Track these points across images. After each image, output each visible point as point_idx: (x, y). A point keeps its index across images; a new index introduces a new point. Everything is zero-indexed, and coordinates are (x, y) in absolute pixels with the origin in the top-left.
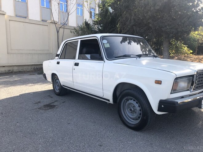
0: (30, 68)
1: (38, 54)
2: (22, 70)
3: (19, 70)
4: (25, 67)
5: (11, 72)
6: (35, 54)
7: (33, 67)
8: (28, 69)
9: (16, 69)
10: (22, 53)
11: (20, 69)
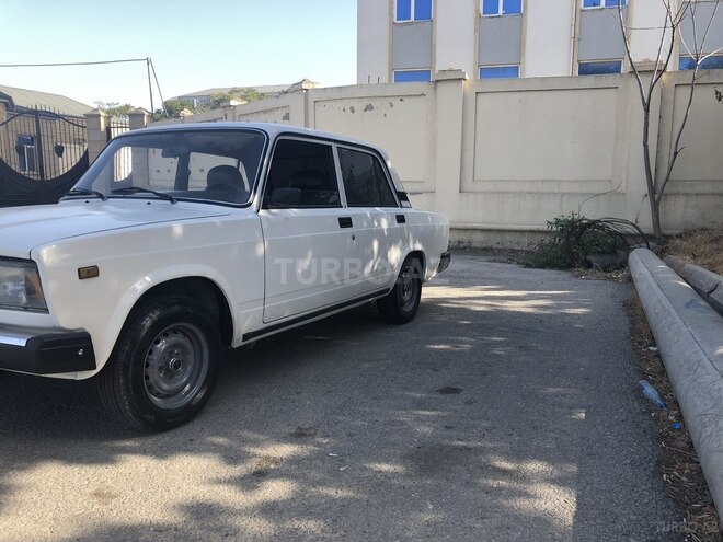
0: (525, 239)
1: (562, 195)
2: (499, 246)
3: (490, 244)
4: (508, 237)
5: (465, 248)
6: (549, 194)
7: (537, 239)
8: (518, 243)
9: (478, 240)
10: (503, 192)
11: (493, 241)
